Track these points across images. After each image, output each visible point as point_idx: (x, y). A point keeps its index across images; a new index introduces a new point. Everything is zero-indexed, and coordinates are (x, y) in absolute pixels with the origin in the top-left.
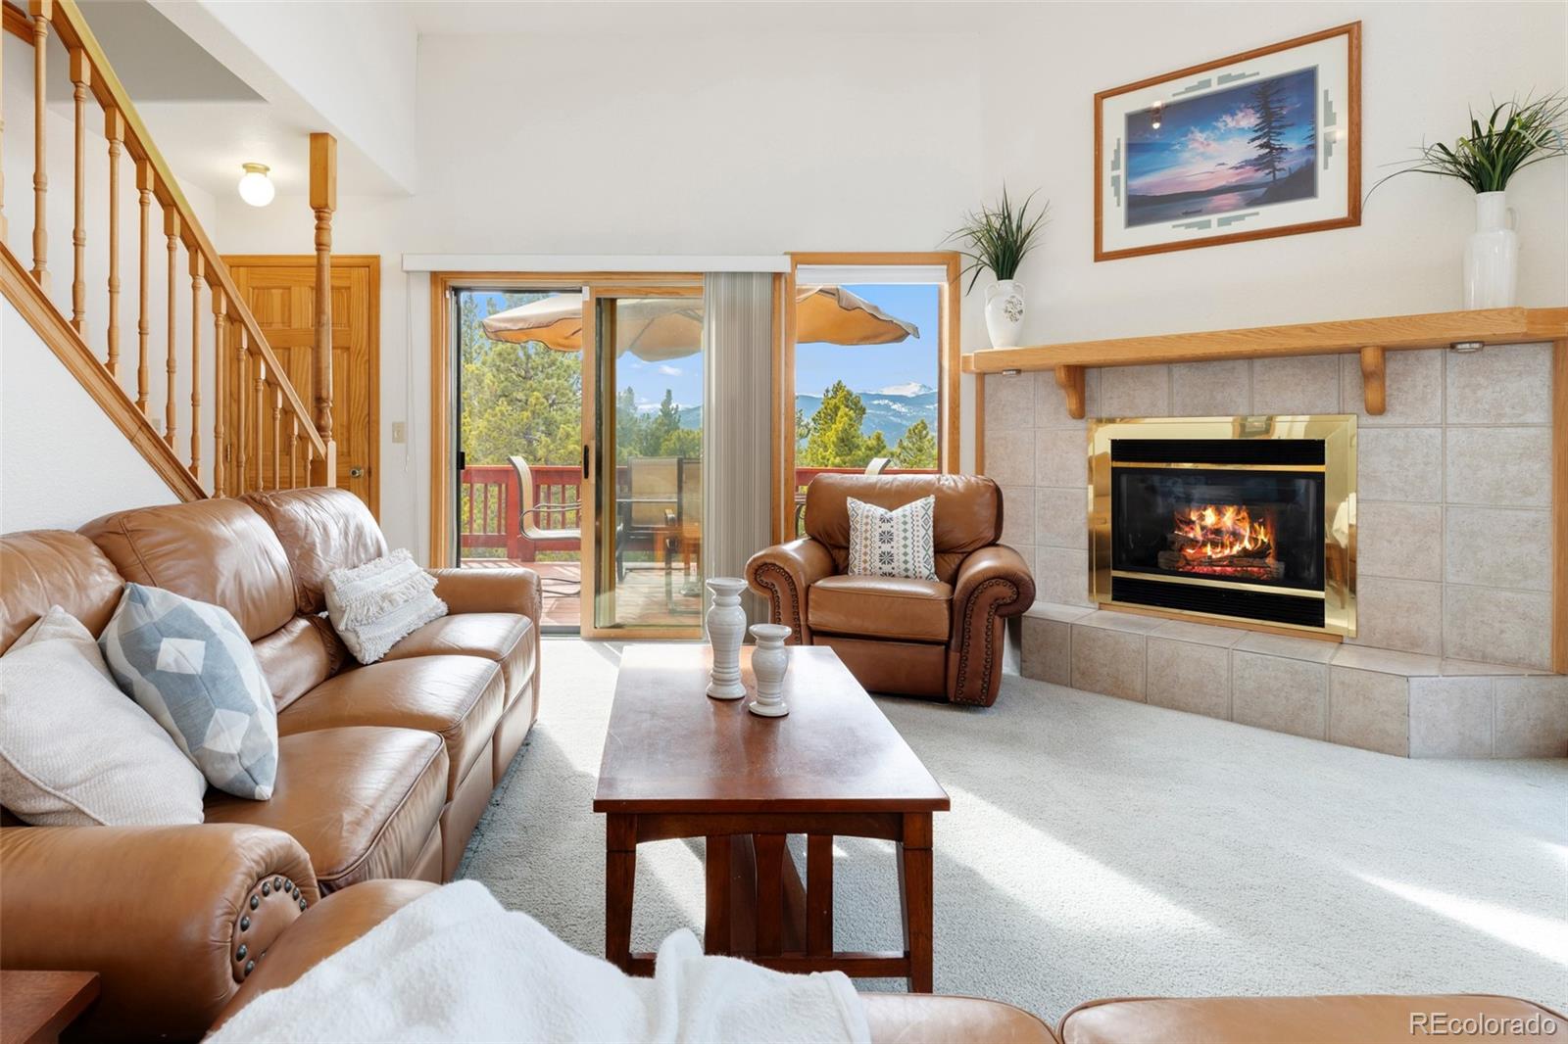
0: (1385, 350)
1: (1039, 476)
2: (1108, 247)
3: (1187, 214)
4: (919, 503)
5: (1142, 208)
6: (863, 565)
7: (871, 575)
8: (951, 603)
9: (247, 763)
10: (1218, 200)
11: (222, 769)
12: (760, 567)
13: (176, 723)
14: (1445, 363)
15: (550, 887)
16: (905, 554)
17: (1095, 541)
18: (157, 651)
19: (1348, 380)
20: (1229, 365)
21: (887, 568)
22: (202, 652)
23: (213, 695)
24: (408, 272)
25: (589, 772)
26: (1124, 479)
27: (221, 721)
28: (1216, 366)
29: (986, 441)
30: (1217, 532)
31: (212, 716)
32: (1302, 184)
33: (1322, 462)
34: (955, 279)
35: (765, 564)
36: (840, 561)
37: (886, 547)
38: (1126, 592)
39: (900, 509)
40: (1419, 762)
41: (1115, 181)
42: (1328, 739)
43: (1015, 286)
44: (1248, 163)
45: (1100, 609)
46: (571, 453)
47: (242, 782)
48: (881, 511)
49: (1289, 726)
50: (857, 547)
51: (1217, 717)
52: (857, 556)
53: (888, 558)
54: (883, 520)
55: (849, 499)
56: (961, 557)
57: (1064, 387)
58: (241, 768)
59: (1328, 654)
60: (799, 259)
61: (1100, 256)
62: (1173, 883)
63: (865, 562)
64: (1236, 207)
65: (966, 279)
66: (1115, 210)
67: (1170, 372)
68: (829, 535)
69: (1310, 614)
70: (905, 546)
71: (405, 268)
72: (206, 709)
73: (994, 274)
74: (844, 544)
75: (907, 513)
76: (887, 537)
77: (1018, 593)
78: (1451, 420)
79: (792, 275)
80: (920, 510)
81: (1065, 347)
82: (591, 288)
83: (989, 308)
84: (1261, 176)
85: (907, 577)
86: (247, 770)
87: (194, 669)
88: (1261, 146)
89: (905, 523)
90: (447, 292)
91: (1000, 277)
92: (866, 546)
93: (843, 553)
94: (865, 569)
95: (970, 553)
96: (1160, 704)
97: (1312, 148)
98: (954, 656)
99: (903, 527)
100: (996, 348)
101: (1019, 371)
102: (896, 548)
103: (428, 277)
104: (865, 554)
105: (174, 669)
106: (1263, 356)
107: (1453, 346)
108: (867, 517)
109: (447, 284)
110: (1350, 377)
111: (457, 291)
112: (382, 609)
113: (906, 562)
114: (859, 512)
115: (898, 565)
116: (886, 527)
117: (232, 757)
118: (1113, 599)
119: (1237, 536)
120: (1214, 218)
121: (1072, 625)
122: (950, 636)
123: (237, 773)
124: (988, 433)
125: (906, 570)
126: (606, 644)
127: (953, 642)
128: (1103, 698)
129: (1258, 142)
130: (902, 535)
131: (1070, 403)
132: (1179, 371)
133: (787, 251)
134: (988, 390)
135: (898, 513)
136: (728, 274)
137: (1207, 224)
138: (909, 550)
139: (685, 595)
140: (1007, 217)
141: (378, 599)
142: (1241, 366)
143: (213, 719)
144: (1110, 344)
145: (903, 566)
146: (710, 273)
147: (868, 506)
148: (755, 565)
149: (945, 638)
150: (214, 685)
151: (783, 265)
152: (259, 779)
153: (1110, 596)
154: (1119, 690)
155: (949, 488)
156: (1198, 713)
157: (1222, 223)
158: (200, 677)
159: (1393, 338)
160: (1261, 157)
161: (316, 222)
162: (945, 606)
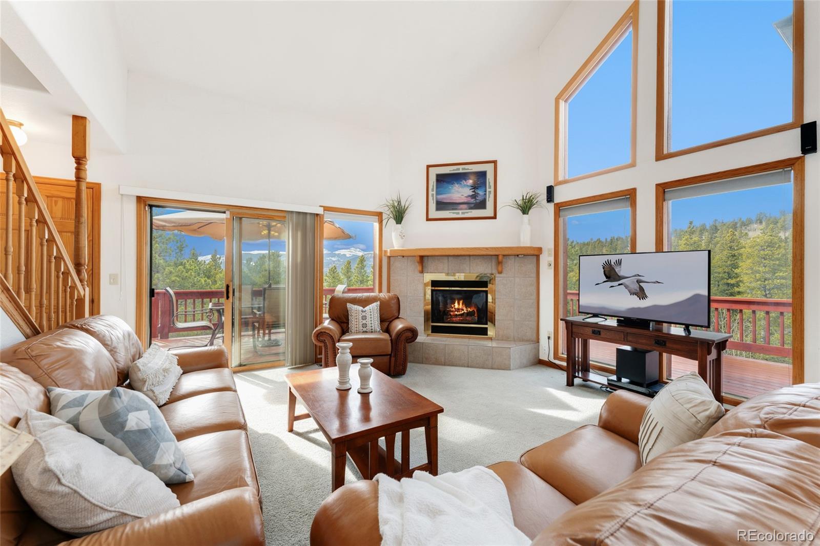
0: (504, 255)
1: (408, 293)
2: (430, 217)
3: (453, 209)
4: (375, 304)
5: (441, 206)
6: (355, 329)
7: (358, 332)
8: (391, 340)
9: (178, 466)
10: (462, 206)
11: (166, 473)
12: (319, 334)
13: (135, 456)
14: (515, 259)
15: (281, 484)
16: (371, 324)
17: (426, 313)
18: (126, 421)
19: (493, 263)
20: (464, 257)
21: (365, 329)
22: (148, 416)
23: (158, 437)
24: (122, 195)
25: (267, 432)
26: (434, 293)
27: (164, 449)
28: (460, 258)
29: (391, 280)
30: (458, 309)
31: (159, 447)
32: (482, 205)
33: (487, 287)
34: (381, 222)
35: (321, 332)
36: (344, 328)
37: (364, 322)
38: (435, 330)
39: (368, 307)
40: (514, 371)
41: (433, 195)
42: (492, 368)
43: (402, 227)
44: (469, 196)
45: (428, 336)
46: (173, 281)
47: (179, 476)
48: (361, 308)
49: (483, 367)
50: (353, 322)
51: (465, 367)
52: (353, 325)
53: (365, 325)
54: (362, 311)
55: (348, 304)
56: (388, 323)
57: (418, 262)
58: (176, 470)
59: (489, 344)
60: (327, 209)
61: (428, 219)
62: (477, 420)
63: (356, 327)
64: (466, 209)
65: (384, 222)
66: (433, 205)
67: (448, 258)
68: (340, 318)
69: (484, 332)
70: (371, 321)
71: (120, 193)
72: (156, 444)
73: (394, 222)
74: (345, 320)
75: (371, 308)
76: (364, 318)
77: (413, 335)
78: (516, 275)
79: (323, 215)
80: (375, 306)
81: (419, 249)
82: (230, 212)
83: (393, 234)
84: (473, 201)
85: (372, 332)
86: (179, 469)
87: (147, 426)
88: (473, 192)
89: (371, 312)
90: (147, 207)
91: (397, 223)
92: (356, 322)
93: (345, 325)
94: (356, 330)
95: (391, 322)
96: (449, 365)
97: (485, 194)
98: (393, 359)
99: (370, 314)
100: (396, 248)
101: (403, 257)
102: (368, 321)
103: (135, 200)
104: (356, 325)
105: (136, 428)
106: (473, 256)
107: (518, 256)
108: (356, 310)
109: (147, 204)
110: (494, 263)
111: (151, 206)
112: (164, 376)
113: (372, 326)
114: (353, 309)
115: (369, 328)
116: (364, 314)
117: (171, 465)
118: (432, 332)
119: (463, 310)
120: (460, 212)
121: (423, 343)
122: (392, 352)
123: (174, 472)
124: (391, 278)
125: (372, 329)
126: (238, 374)
127: (393, 354)
128: (433, 366)
129: (472, 190)
130: (370, 316)
131: (419, 268)
132: (451, 259)
133: (321, 205)
134: (392, 263)
135: (367, 308)
136: (296, 212)
137: (458, 213)
138: (372, 322)
139: (261, 347)
140: (399, 202)
141: (161, 371)
142: (467, 258)
143: (160, 449)
144: (434, 249)
145: (371, 328)
146: (289, 211)
147: (356, 306)
148: (317, 333)
149: (390, 353)
150: (158, 432)
151: (320, 211)
152: (187, 472)
153: (430, 331)
154: (437, 363)
155: (383, 298)
156: (459, 366)
157: (463, 213)
158: (151, 429)
159: (506, 253)
160: (473, 195)
161: (76, 165)
162: (390, 341)
